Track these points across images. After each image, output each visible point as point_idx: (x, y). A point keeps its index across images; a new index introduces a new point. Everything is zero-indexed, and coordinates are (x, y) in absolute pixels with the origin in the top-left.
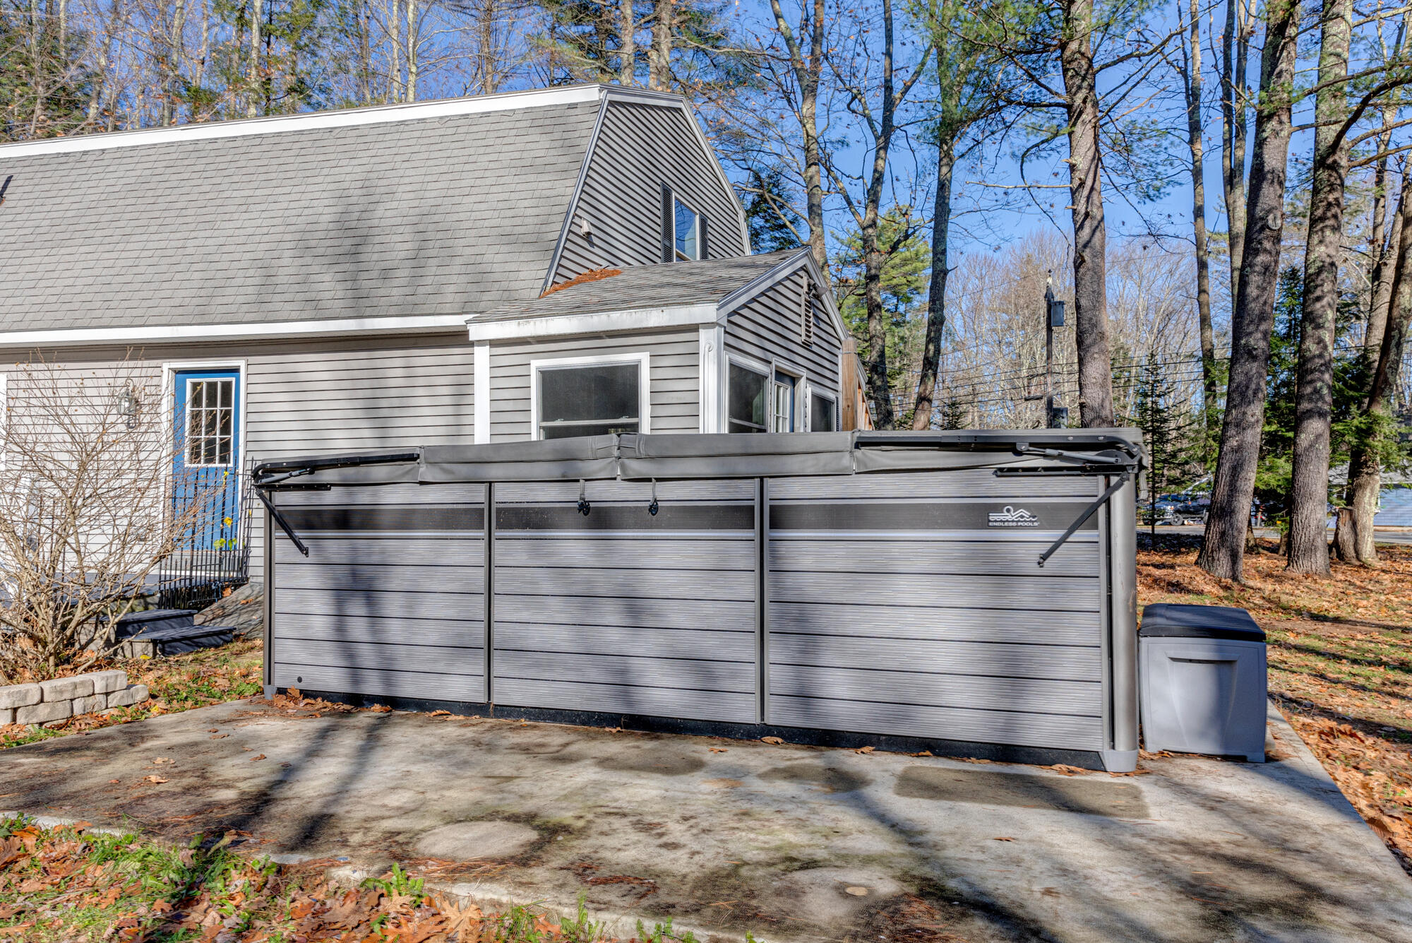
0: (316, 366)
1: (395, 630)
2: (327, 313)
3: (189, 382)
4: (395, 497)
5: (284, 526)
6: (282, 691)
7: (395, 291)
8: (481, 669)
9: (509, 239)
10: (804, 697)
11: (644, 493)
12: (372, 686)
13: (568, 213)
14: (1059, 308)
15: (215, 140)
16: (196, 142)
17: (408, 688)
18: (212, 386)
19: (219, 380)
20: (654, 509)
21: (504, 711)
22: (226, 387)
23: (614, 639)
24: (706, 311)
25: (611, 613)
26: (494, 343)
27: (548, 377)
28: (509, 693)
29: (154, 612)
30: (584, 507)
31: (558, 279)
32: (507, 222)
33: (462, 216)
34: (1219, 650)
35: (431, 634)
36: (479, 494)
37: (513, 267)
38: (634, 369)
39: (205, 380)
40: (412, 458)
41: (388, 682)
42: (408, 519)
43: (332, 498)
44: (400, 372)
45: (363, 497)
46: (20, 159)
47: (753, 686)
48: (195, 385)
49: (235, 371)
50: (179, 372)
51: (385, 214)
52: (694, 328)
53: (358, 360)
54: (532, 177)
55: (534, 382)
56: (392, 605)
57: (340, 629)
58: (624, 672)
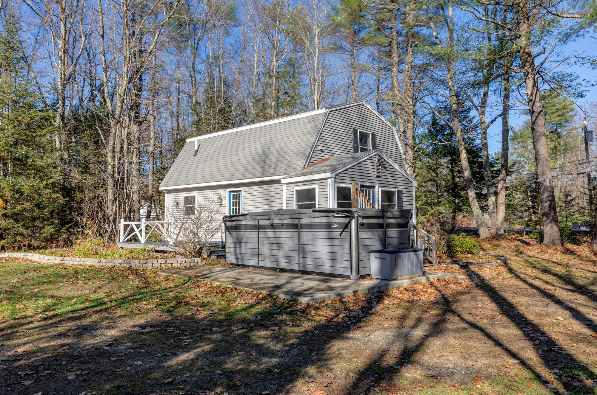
0: (255, 190)
1: (243, 251)
2: (257, 176)
3: (232, 194)
4: (243, 223)
5: (228, 230)
6: (227, 263)
7: (272, 170)
8: (257, 259)
9: (298, 154)
10: (304, 264)
11: (280, 222)
12: (240, 263)
13: (313, 146)
14: (590, 134)
15: (240, 131)
16: (237, 132)
17: (246, 263)
18: (236, 195)
19: (238, 193)
20: (283, 225)
21: (261, 268)
22: (239, 194)
23: (275, 252)
24: (328, 175)
25: (275, 247)
26: (287, 184)
27: (298, 192)
28: (261, 264)
29: (220, 249)
30: (272, 225)
31: (310, 164)
32: (299, 149)
33: (289, 148)
34: (381, 255)
35: (249, 251)
36: (256, 222)
37: (298, 162)
38: (314, 189)
39: (235, 193)
40: (246, 215)
41: (243, 261)
42: (246, 227)
43: (234, 223)
44: (273, 190)
45: (239, 223)
46: (202, 140)
47: (297, 262)
48: (234, 195)
49: (240, 191)
50: (230, 191)
51: (274, 149)
52: (326, 179)
53: (264, 187)
54: (306, 136)
55: (295, 193)
56: (243, 245)
57: (235, 250)
58: (277, 259)
